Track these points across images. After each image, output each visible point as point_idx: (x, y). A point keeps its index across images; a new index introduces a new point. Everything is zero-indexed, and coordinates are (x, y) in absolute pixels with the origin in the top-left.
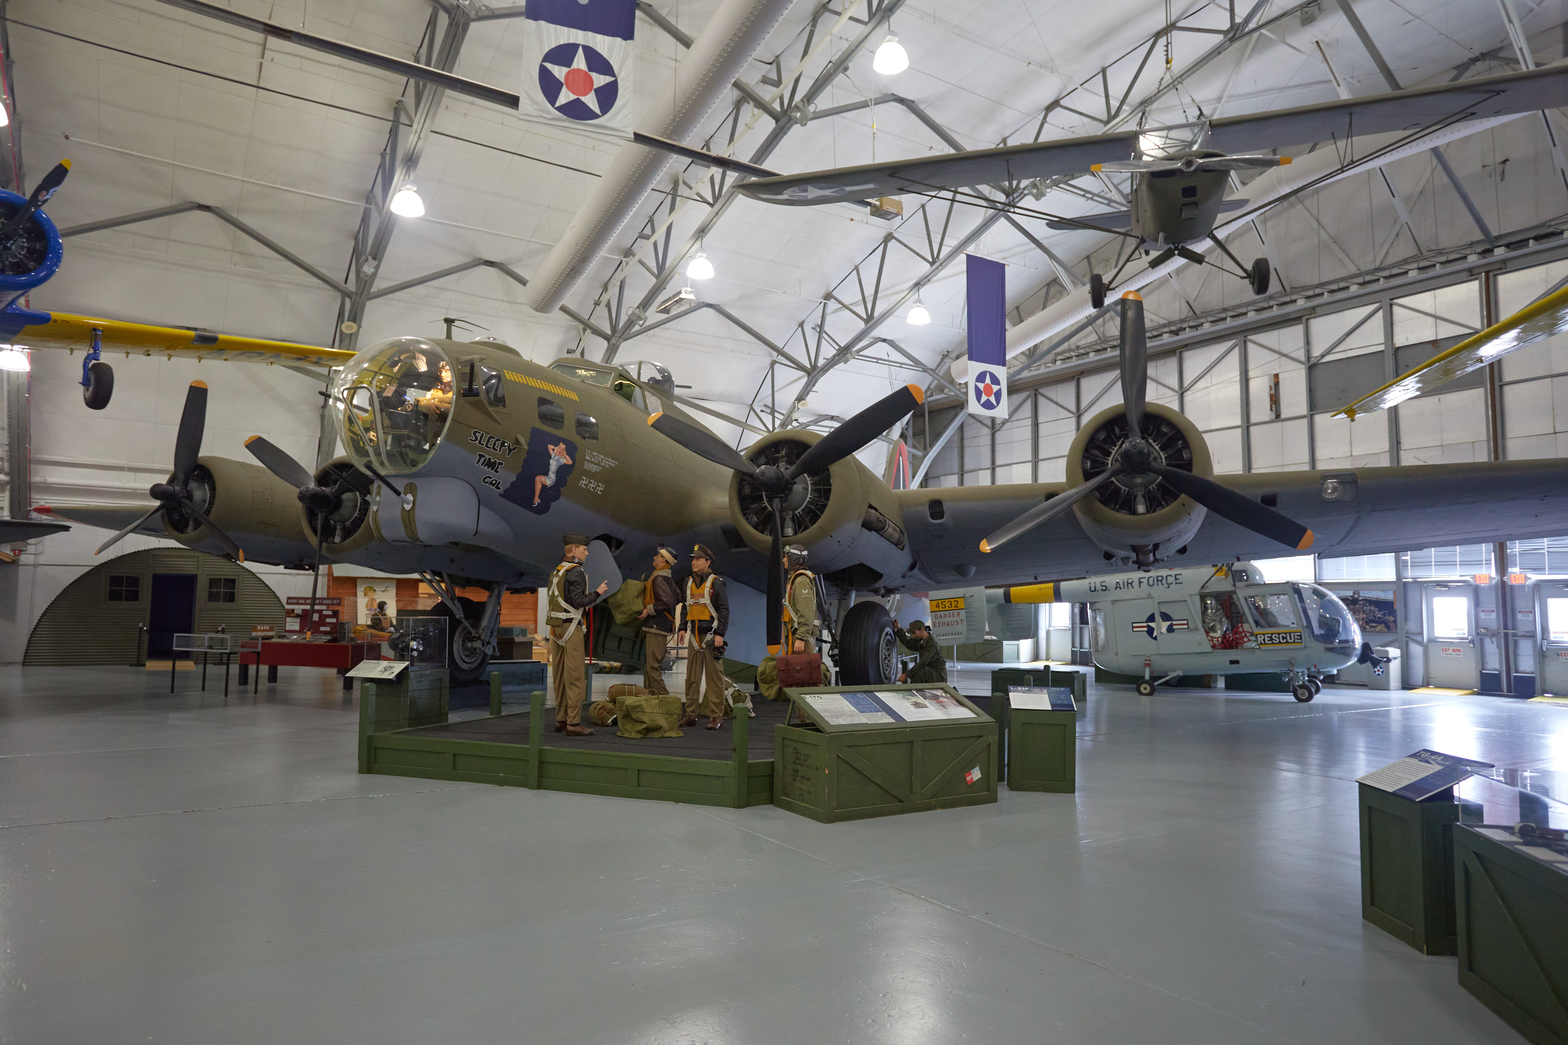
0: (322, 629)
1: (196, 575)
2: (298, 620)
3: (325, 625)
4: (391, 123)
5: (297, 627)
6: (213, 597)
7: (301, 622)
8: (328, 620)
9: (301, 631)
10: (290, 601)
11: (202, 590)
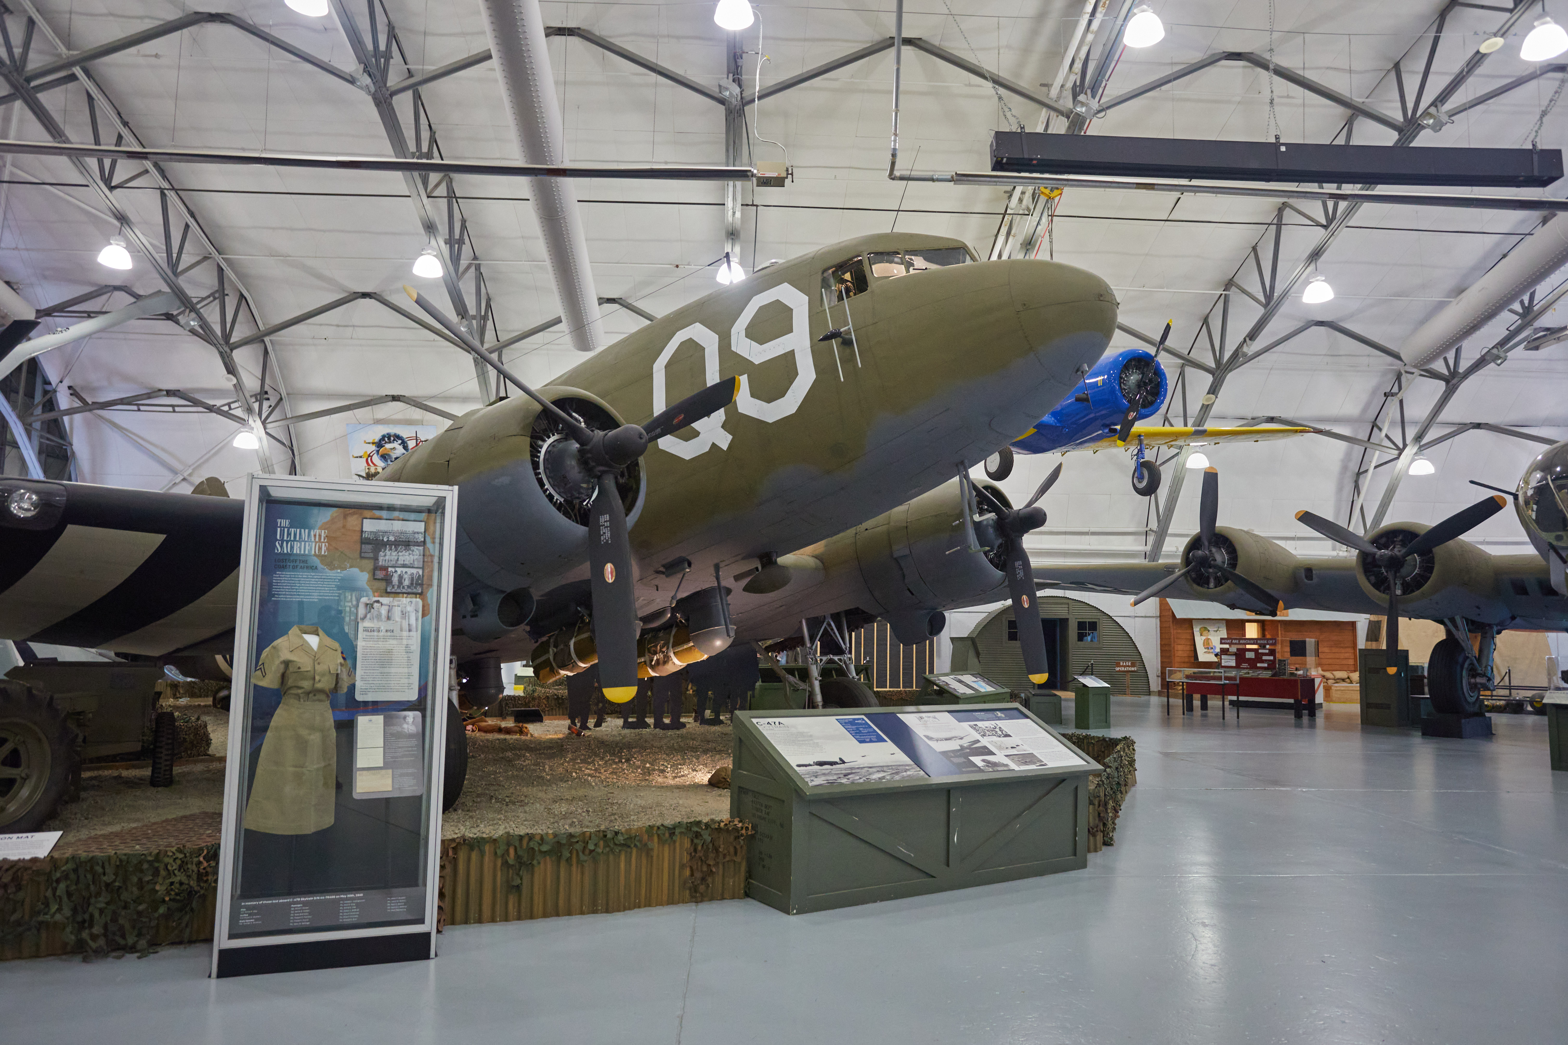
0: (1259, 665)
1: (1068, 619)
2: (1234, 658)
3: (1263, 661)
4: (1283, 223)
5: (1233, 664)
6: (1081, 638)
7: (1236, 660)
8: (1264, 658)
9: (1238, 666)
10: (1223, 641)
11: (1073, 631)
